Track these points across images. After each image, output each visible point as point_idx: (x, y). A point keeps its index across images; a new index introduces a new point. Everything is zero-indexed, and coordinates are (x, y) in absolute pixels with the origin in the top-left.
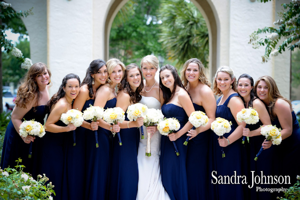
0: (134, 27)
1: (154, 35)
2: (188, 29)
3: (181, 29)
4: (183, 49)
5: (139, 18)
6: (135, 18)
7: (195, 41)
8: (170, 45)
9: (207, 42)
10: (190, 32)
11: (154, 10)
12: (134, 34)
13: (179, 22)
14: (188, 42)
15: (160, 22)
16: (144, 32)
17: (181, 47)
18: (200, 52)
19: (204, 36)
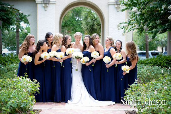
0: (71, 22)
1: (79, 25)
2: (93, 22)
3: (90, 22)
4: (91, 30)
5: (73, 18)
6: (72, 18)
7: (95, 27)
8: (86, 28)
9: (100, 27)
10: (94, 23)
11: (79, 15)
12: (71, 25)
13: (89, 19)
14: (93, 27)
15: (81, 19)
16: (75, 24)
17: (90, 29)
18: (97, 31)
19: (99, 25)
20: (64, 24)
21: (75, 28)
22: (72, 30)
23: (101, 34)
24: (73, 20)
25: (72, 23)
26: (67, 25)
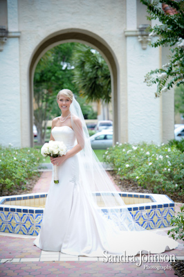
0: (52, 72)
1: (69, 78)
2: (94, 72)
3: (89, 72)
4: (91, 88)
5: (56, 66)
6: (54, 65)
7: (101, 81)
8: (81, 85)
9: (110, 82)
10: (97, 75)
11: (68, 59)
12: (53, 78)
13: (87, 67)
14: (95, 82)
15: (73, 67)
16: (60, 76)
17: (90, 86)
18: (104, 89)
19: (107, 77)
20: (38, 77)
21: (60, 85)
22: (54, 89)
23: (112, 95)
24: (57, 68)
25: (54, 75)
26: (45, 79)
